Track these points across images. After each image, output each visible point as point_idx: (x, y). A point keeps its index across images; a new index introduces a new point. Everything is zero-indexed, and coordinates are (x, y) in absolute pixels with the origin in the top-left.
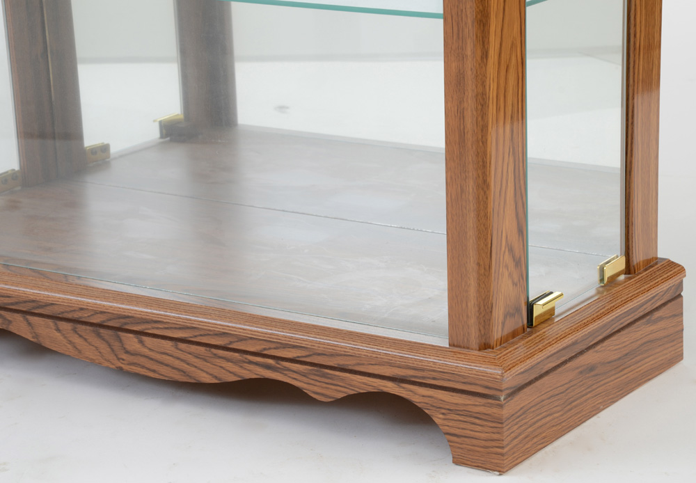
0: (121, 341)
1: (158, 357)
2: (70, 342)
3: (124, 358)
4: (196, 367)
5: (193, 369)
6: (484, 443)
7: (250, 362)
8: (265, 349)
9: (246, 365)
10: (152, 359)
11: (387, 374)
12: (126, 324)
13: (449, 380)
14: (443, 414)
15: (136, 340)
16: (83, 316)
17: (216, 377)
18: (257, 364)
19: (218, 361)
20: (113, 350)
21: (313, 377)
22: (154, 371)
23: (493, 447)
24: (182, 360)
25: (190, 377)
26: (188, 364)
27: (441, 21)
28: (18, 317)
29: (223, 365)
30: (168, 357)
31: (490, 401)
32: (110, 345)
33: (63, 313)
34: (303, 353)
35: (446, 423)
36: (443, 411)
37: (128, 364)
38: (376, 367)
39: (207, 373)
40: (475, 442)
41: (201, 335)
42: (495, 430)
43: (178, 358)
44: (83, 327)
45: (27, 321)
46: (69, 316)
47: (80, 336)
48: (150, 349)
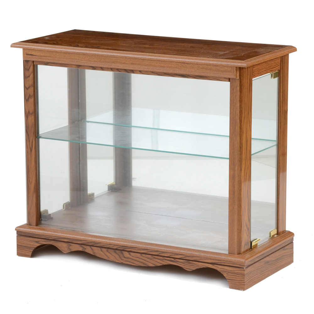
0: (122, 254)
1: (135, 259)
2: (106, 255)
3: (124, 259)
4: (148, 261)
5: (147, 262)
6: (239, 282)
7: (166, 260)
8: (171, 255)
9: (164, 261)
10: (133, 259)
11: (210, 262)
12: (125, 249)
13: (229, 263)
14: (227, 273)
15: (128, 254)
16: (111, 246)
17: (154, 265)
18: (168, 260)
19: (155, 259)
20: (120, 257)
21: (186, 264)
22: (134, 263)
23: (241, 283)
25: (146, 265)
26: (145, 261)
27: (229, 160)
28: (88, 247)
29: (157, 261)
30: (138, 259)
31: (241, 269)
32: (119, 255)
33: (104, 245)
34: (183, 256)
35: (227, 276)
36: (227, 272)
37: (125, 261)
38: (207, 260)
39: (151, 263)
40: (236, 281)
41: (150, 252)
42: (242, 277)
43: (142, 259)
44: (110, 250)
45: (91, 248)
46: (106, 246)
47: (109, 253)
48: (133, 256)
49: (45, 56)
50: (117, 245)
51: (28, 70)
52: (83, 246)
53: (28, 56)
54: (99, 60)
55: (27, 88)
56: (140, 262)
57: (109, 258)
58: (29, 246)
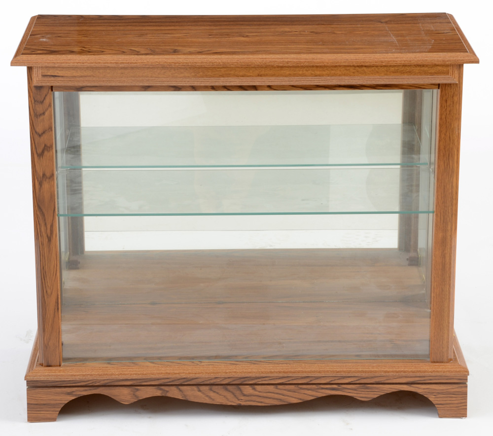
0: (240, 390)
1: (265, 395)
2: (207, 396)
3: (242, 398)
4: (288, 396)
5: (286, 397)
6: (456, 405)
7: (323, 388)
8: (332, 381)
9: (320, 391)
10: (260, 396)
11: (404, 382)
12: (245, 381)
13: (439, 379)
14: (435, 395)
15: (251, 388)
16: (218, 381)
17: (301, 399)
18: (326, 389)
19: (303, 391)
20: (235, 396)
21: (360, 390)
22: (262, 402)
23: (461, 406)
24: (280, 394)
25: (284, 402)
26: (283, 395)
28: (174, 388)
29: (306, 393)
30: (270, 394)
31: (461, 385)
32: (233, 394)
33: (204, 381)
34: (355, 379)
35: (436, 399)
36: (435, 394)
37: (245, 401)
38: (398, 379)
39: (295, 398)
40: (451, 405)
41: (293, 380)
42: (463, 398)
43: (277, 393)
44: (217, 387)
45: (179, 389)
46: (208, 382)
47: (214, 392)
48: (260, 392)
49: (81, 76)
50: (229, 378)
51: (42, 102)
52: (163, 387)
53: (46, 79)
54: (193, 74)
55: (40, 133)
56: (274, 399)
57: (213, 400)
58: (52, 402)
